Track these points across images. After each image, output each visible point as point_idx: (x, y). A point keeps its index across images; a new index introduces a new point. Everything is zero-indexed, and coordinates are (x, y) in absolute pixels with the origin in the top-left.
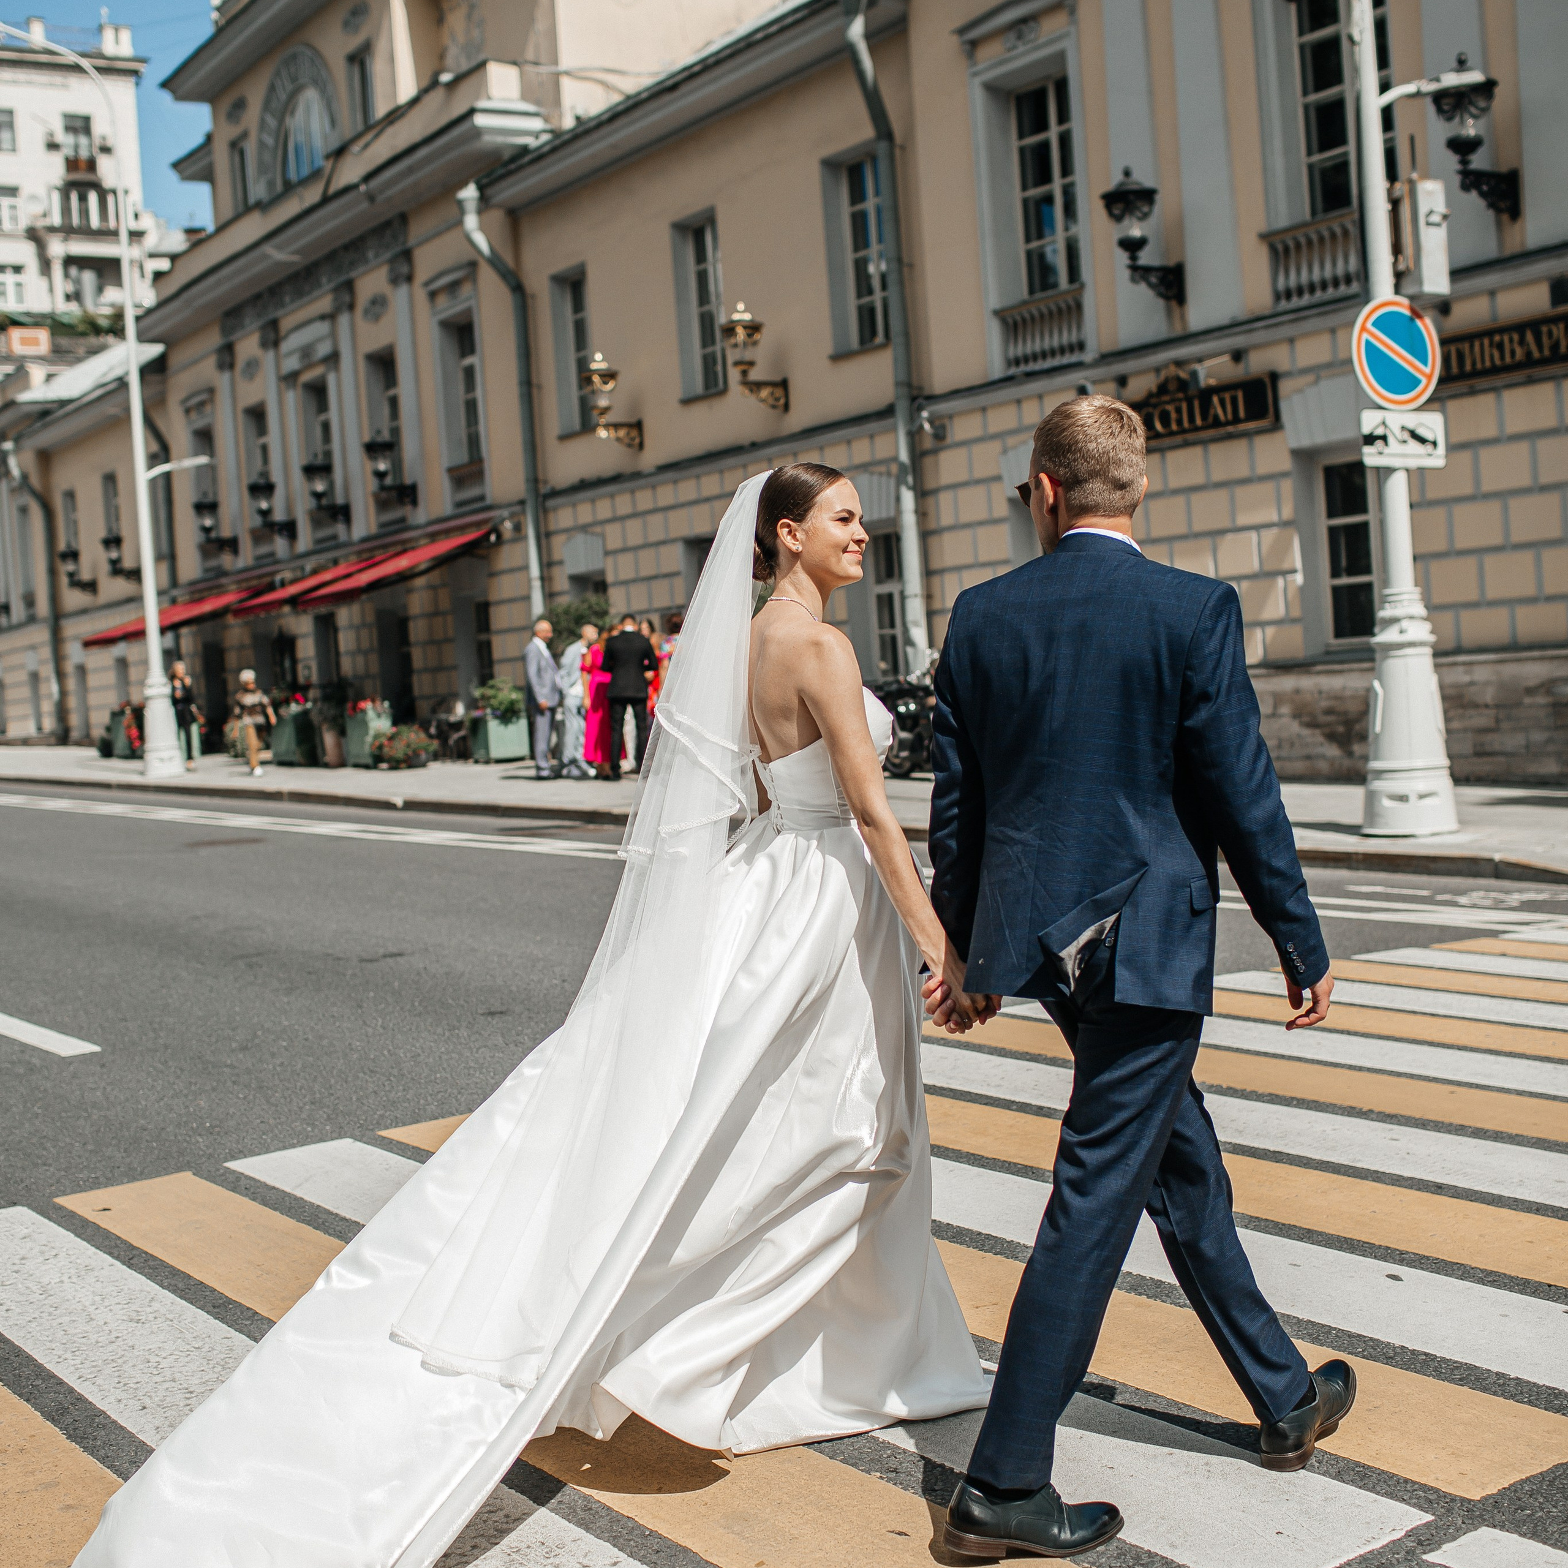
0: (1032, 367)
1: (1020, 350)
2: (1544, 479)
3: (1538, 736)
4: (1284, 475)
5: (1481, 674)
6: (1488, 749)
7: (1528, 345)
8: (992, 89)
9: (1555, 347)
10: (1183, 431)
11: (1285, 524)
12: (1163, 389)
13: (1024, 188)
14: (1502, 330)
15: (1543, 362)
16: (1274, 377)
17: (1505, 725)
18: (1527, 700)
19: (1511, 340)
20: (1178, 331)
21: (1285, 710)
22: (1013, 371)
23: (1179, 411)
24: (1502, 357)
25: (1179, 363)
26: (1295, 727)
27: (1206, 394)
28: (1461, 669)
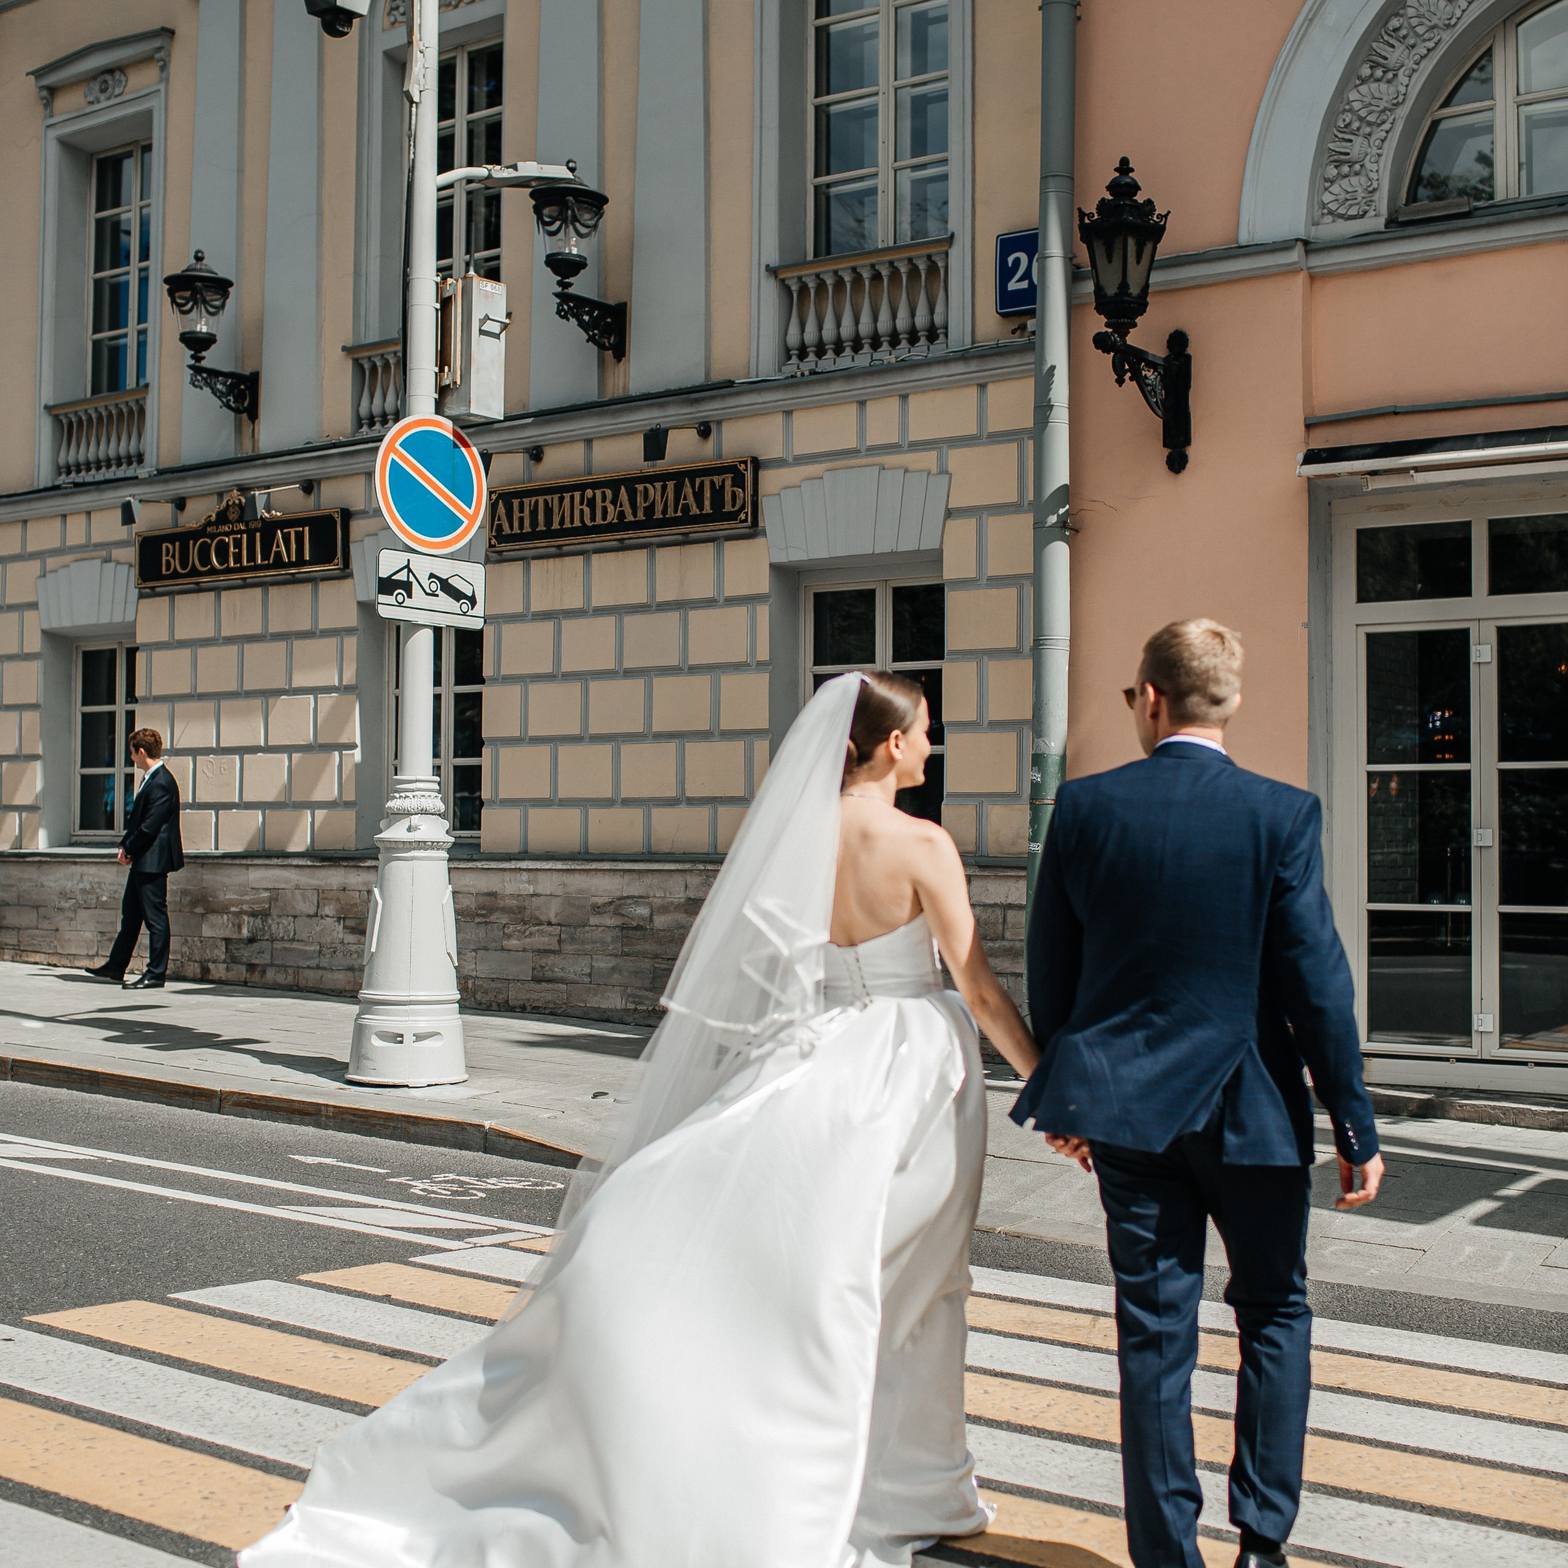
0: (84, 477)
1: (71, 456)
2: (628, 664)
3: (603, 964)
4: (350, 631)
5: (547, 884)
6: (549, 974)
7: (621, 506)
8: (67, 145)
9: (650, 510)
10: (243, 569)
11: (348, 689)
12: (222, 517)
13: (98, 268)
14: (594, 485)
15: (637, 526)
16: (347, 515)
17: (568, 948)
18: (594, 920)
19: (604, 500)
20: (247, 450)
21: (329, 910)
22: (62, 479)
23: (238, 544)
24: (593, 519)
25: (243, 489)
26: (338, 932)
27: (269, 528)
28: (525, 876)
